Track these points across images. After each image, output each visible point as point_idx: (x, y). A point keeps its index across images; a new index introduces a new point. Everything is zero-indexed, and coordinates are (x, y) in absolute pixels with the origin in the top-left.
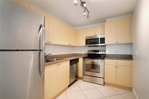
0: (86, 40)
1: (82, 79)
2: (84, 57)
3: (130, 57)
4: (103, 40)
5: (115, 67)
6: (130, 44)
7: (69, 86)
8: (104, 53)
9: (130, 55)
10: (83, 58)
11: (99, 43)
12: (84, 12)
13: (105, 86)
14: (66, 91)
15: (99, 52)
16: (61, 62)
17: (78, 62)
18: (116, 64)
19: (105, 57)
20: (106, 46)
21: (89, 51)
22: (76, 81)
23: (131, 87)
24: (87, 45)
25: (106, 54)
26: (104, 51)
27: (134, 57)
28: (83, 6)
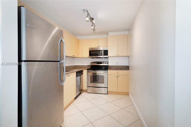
0: (90, 51)
1: (86, 91)
2: (88, 68)
3: (127, 68)
4: (106, 52)
5: (116, 77)
6: (128, 57)
7: (75, 98)
8: (106, 65)
9: (128, 66)
10: (88, 70)
11: (102, 55)
12: (92, 26)
13: (108, 94)
14: (73, 102)
15: (101, 63)
16: (70, 73)
17: (82, 74)
18: (117, 74)
19: (108, 68)
20: (109, 57)
21: (92, 63)
22: (80, 94)
23: (128, 92)
24: (90, 56)
25: (109, 65)
26: (106, 63)
27: (130, 68)
28: (92, 22)
